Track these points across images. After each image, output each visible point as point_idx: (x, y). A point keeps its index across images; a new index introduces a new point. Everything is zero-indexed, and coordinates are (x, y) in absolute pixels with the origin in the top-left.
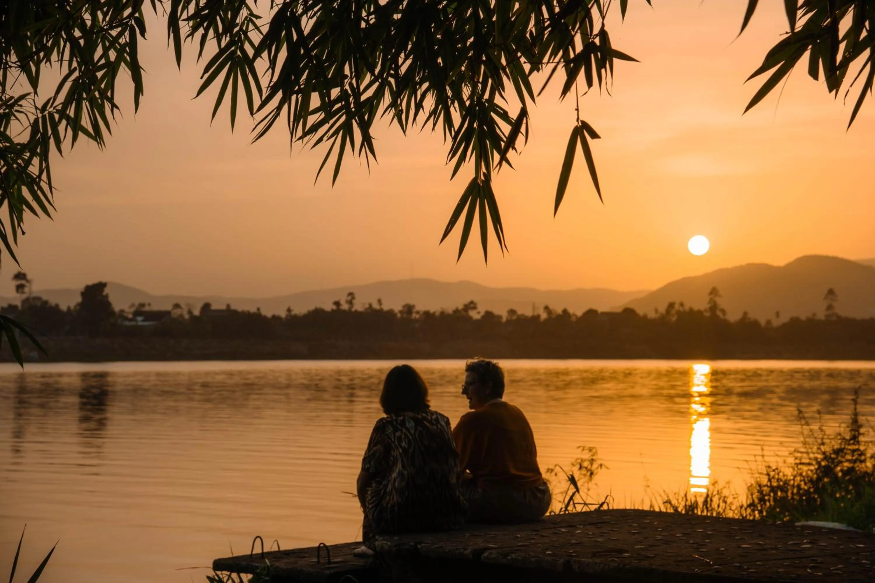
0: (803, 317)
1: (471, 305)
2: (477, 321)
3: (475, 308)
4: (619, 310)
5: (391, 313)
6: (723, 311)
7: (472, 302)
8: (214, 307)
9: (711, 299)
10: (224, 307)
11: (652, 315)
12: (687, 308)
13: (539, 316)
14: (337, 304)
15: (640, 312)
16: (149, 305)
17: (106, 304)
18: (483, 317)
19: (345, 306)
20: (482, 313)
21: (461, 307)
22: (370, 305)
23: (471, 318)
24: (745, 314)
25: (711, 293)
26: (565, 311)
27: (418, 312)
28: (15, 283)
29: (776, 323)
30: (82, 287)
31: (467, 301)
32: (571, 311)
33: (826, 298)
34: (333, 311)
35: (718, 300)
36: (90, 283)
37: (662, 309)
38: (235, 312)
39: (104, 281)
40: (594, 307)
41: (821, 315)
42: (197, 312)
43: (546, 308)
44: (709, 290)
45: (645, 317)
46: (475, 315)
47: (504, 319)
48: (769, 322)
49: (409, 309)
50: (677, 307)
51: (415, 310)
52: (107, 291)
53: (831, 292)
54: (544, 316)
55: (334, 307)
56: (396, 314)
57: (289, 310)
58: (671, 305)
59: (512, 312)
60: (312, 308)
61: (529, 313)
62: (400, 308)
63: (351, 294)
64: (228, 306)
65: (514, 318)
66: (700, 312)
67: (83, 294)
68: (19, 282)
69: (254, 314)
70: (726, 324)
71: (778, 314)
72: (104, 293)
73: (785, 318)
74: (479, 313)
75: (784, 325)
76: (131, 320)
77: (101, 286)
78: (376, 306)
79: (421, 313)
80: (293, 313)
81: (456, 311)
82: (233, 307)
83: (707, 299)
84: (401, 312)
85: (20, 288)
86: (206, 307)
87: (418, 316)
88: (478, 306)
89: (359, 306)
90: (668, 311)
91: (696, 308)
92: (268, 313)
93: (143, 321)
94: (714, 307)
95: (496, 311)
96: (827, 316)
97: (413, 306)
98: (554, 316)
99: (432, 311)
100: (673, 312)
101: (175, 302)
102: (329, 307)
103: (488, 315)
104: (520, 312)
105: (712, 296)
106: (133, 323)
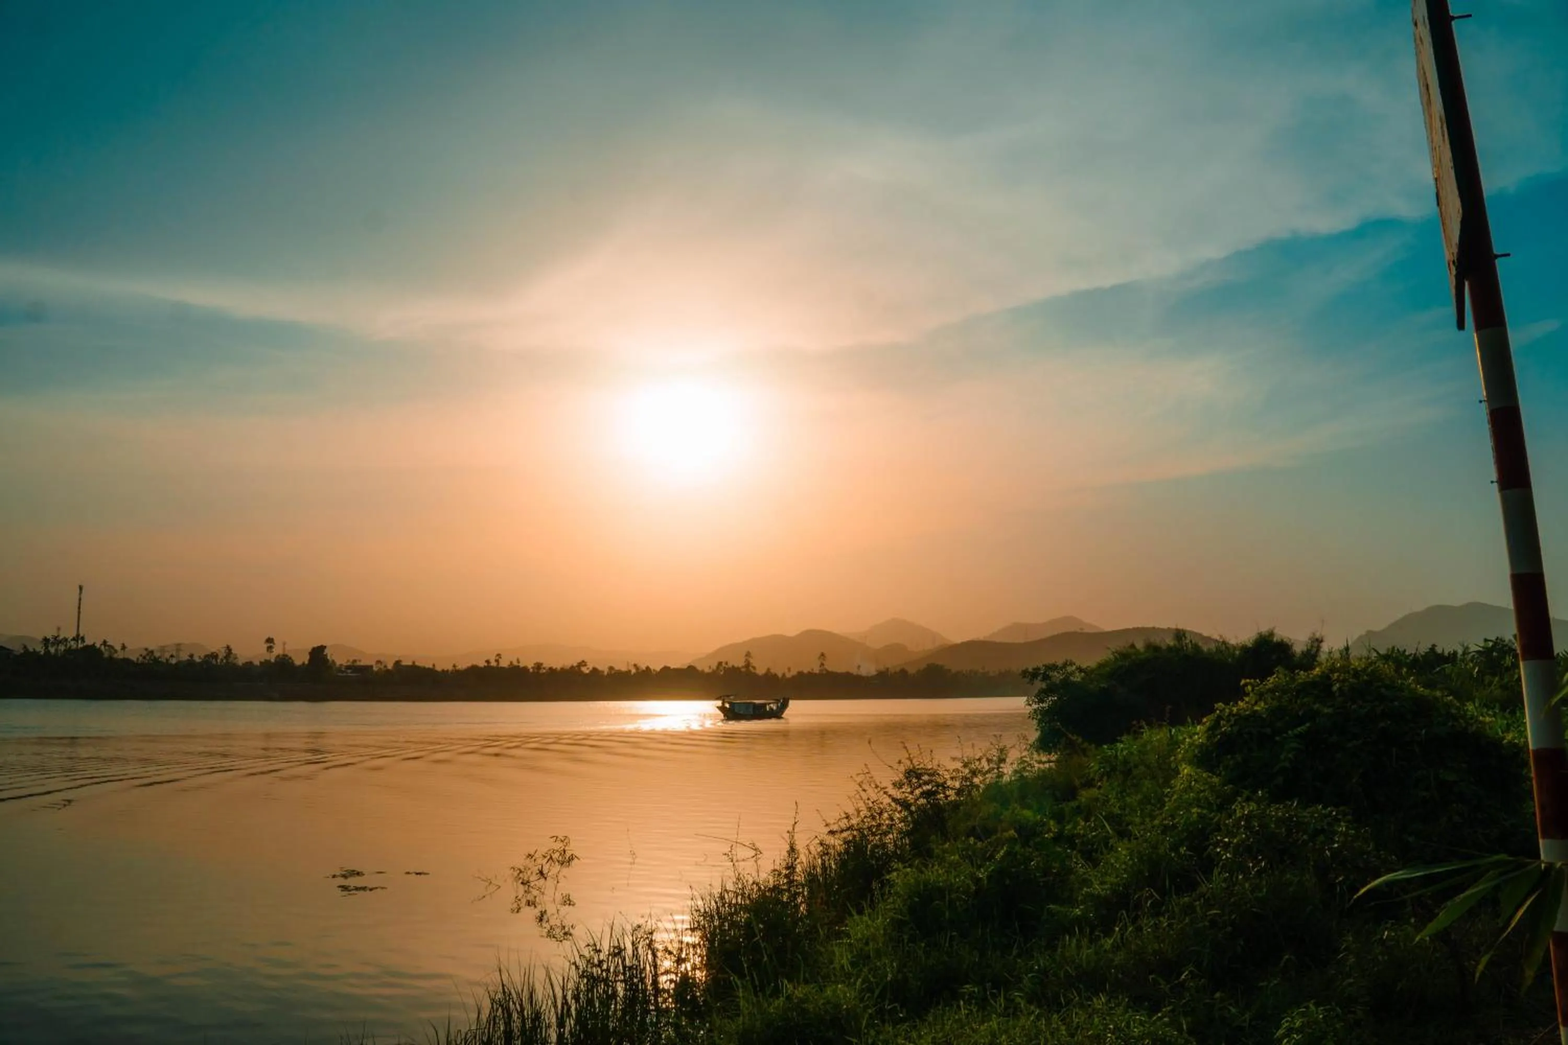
0: (805, 671)
1: (583, 663)
2: (587, 674)
3: (585, 665)
4: (686, 667)
5: (525, 669)
6: (754, 668)
7: (583, 661)
8: (404, 663)
9: (746, 660)
10: (410, 663)
11: (707, 670)
12: (730, 665)
13: (630, 671)
14: (488, 662)
15: (699, 668)
16: (360, 661)
17: (324, 660)
18: (591, 672)
19: (493, 664)
20: (591, 668)
21: (575, 664)
22: (511, 663)
23: (582, 672)
24: (769, 670)
25: (746, 655)
26: (648, 668)
27: (544, 668)
28: (266, 646)
29: (788, 675)
30: (310, 649)
31: (579, 661)
32: (652, 667)
33: (819, 658)
34: (485, 667)
35: (751, 661)
36: (315, 646)
37: (714, 667)
38: (418, 667)
39: (325, 645)
40: (668, 665)
41: (817, 670)
42: (390, 667)
43: (635, 665)
44: (744, 654)
45: (703, 671)
46: (585, 670)
47: (606, 673)
48: (784, 675)
49: (539, 666)
50: (724, 665)
51: (542, 667)
52: (326, 651)
53: (823, 655)
54: (634, 671)
55: (486, 664)
56: (529, 670)
57: (454, 666)
58: (720, 664)
59: (611, 668)
60: (469, 665)
61: (624, 669)
62: (533, 665)
63: (499, 655)
64: (414, 662)
65: (613, 672)
66: (738, 668)
67: (310, 654)
68: (269, 645)
69: (429, 669)
70: (755, 675)
71: (789, 669)
72: (325, 653)
73: (794, 672)
74: (588, 669)
75: (793, 677)
76: (343, 672)
77: (322, 648)
78: (515, 663)
79: (547, 668)
80: (457, 668)
81: (572, 667)
82: (417, 664)
83: (744, 660)
84: (533, 668)
85: (270, 649)
86: (398, 663)
87: (544, 671)
88: (588, 664)
89: (504, 663)
90: (718, 668)
91: (736, 665)
92: (439, 668)
93: (351, 673)
94: (748, 665)
95: (600, 668)
96: (820, 670)
97: (542, 664)
98: (640, 671)
99: (554, 667)
100: (721, 668)
101: (377, 659)
102: (482, 664)
103: (595, 670)
104: (617, 668)
105: (747, 658)
106: (344, 674)
